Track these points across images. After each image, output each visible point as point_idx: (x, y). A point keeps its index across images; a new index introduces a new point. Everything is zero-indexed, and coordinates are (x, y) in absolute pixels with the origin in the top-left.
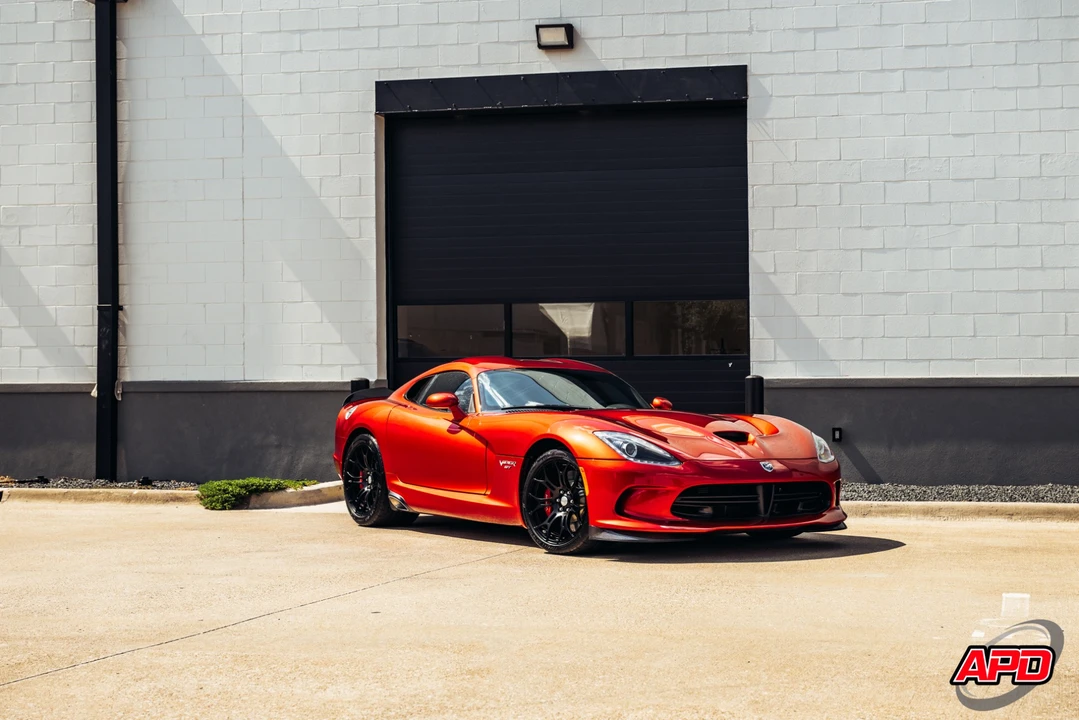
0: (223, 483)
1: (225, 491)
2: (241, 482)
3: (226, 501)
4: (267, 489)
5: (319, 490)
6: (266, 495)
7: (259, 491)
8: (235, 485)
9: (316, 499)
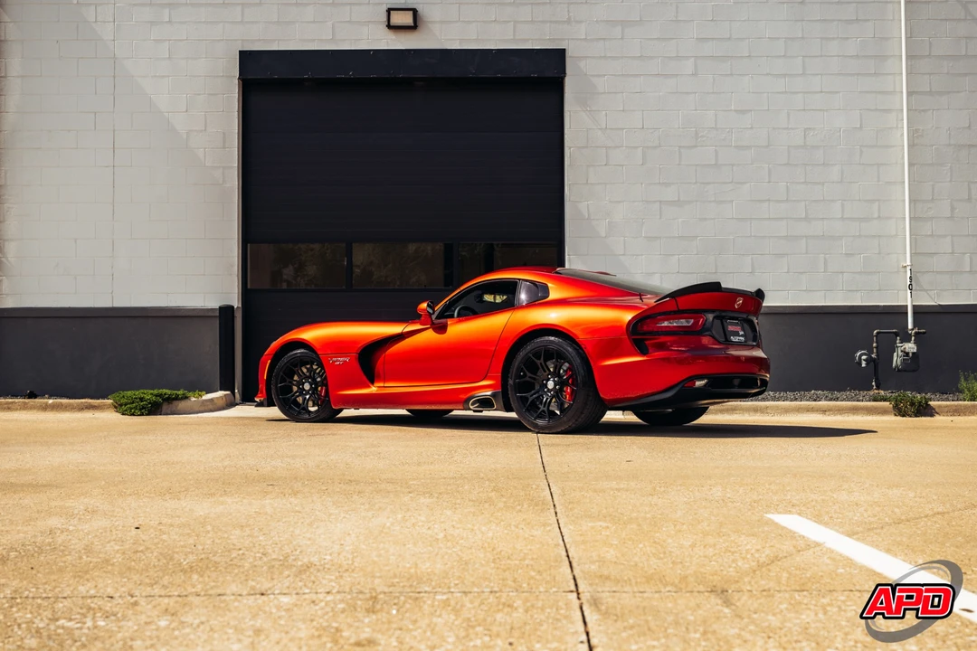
0: (138, 393)
1: (142, 399)
2: (156, 392)
3: (143, 408)
4: (177, 398)
5: (212, 400)
6: (175, 403)
7: (170, 400)
8: (149, 394)
9: (211, 407)
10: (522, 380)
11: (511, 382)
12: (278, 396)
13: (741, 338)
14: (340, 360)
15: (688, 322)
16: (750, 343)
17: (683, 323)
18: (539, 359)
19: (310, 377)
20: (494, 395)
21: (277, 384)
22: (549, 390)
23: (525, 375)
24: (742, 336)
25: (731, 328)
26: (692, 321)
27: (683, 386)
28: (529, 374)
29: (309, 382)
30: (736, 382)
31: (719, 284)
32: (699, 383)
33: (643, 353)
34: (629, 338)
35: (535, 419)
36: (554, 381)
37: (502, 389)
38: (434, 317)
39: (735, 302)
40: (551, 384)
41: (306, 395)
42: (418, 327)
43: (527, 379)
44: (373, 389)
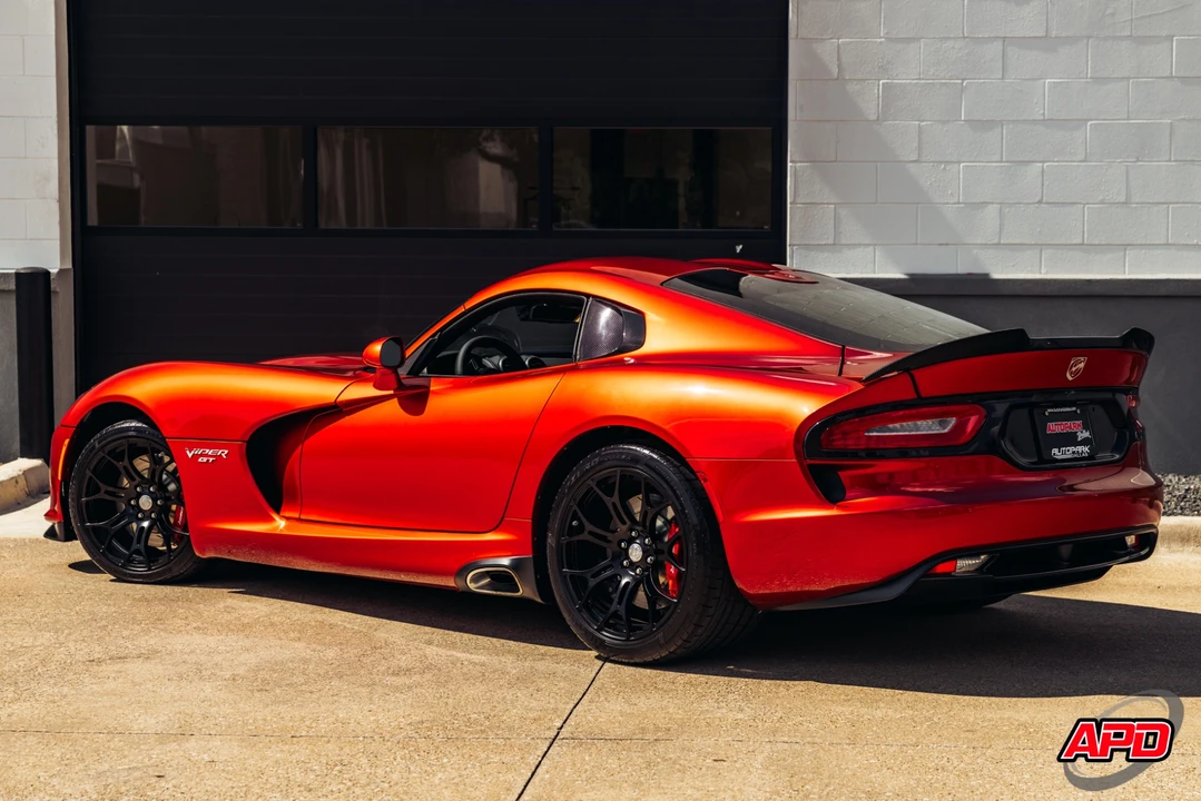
10: (575, 538)
11: (551, 540)
12: (83, 522)
13: (1080, 449)
14: (207, 455)
15: (943, 424)
16: (1105, 456)
17: (928, 427)
18: (610, 495)
19: (151, 482)
20: (516, 566)
21: (79, 497)
22: (633, 565)
23: (581, 528)
24: (1084, 442)
25: (1054, 428)
26: (953, 421)
27: (925, 575)
28: (589, 527)
29: (150, 494)
30: (1065, 551)
31: (1021, 333)
32: (964, 565)
33: (831, 499)
34: (801, 464)
35: (599, 630)
36: (643, 545)
37: (534, 552)
38: (403, 372)
39: (1066, 367)
40: (636, 553)
41: (142, 520)
42: (367, 391)
43: (585, 536)
44: (280, 524)
